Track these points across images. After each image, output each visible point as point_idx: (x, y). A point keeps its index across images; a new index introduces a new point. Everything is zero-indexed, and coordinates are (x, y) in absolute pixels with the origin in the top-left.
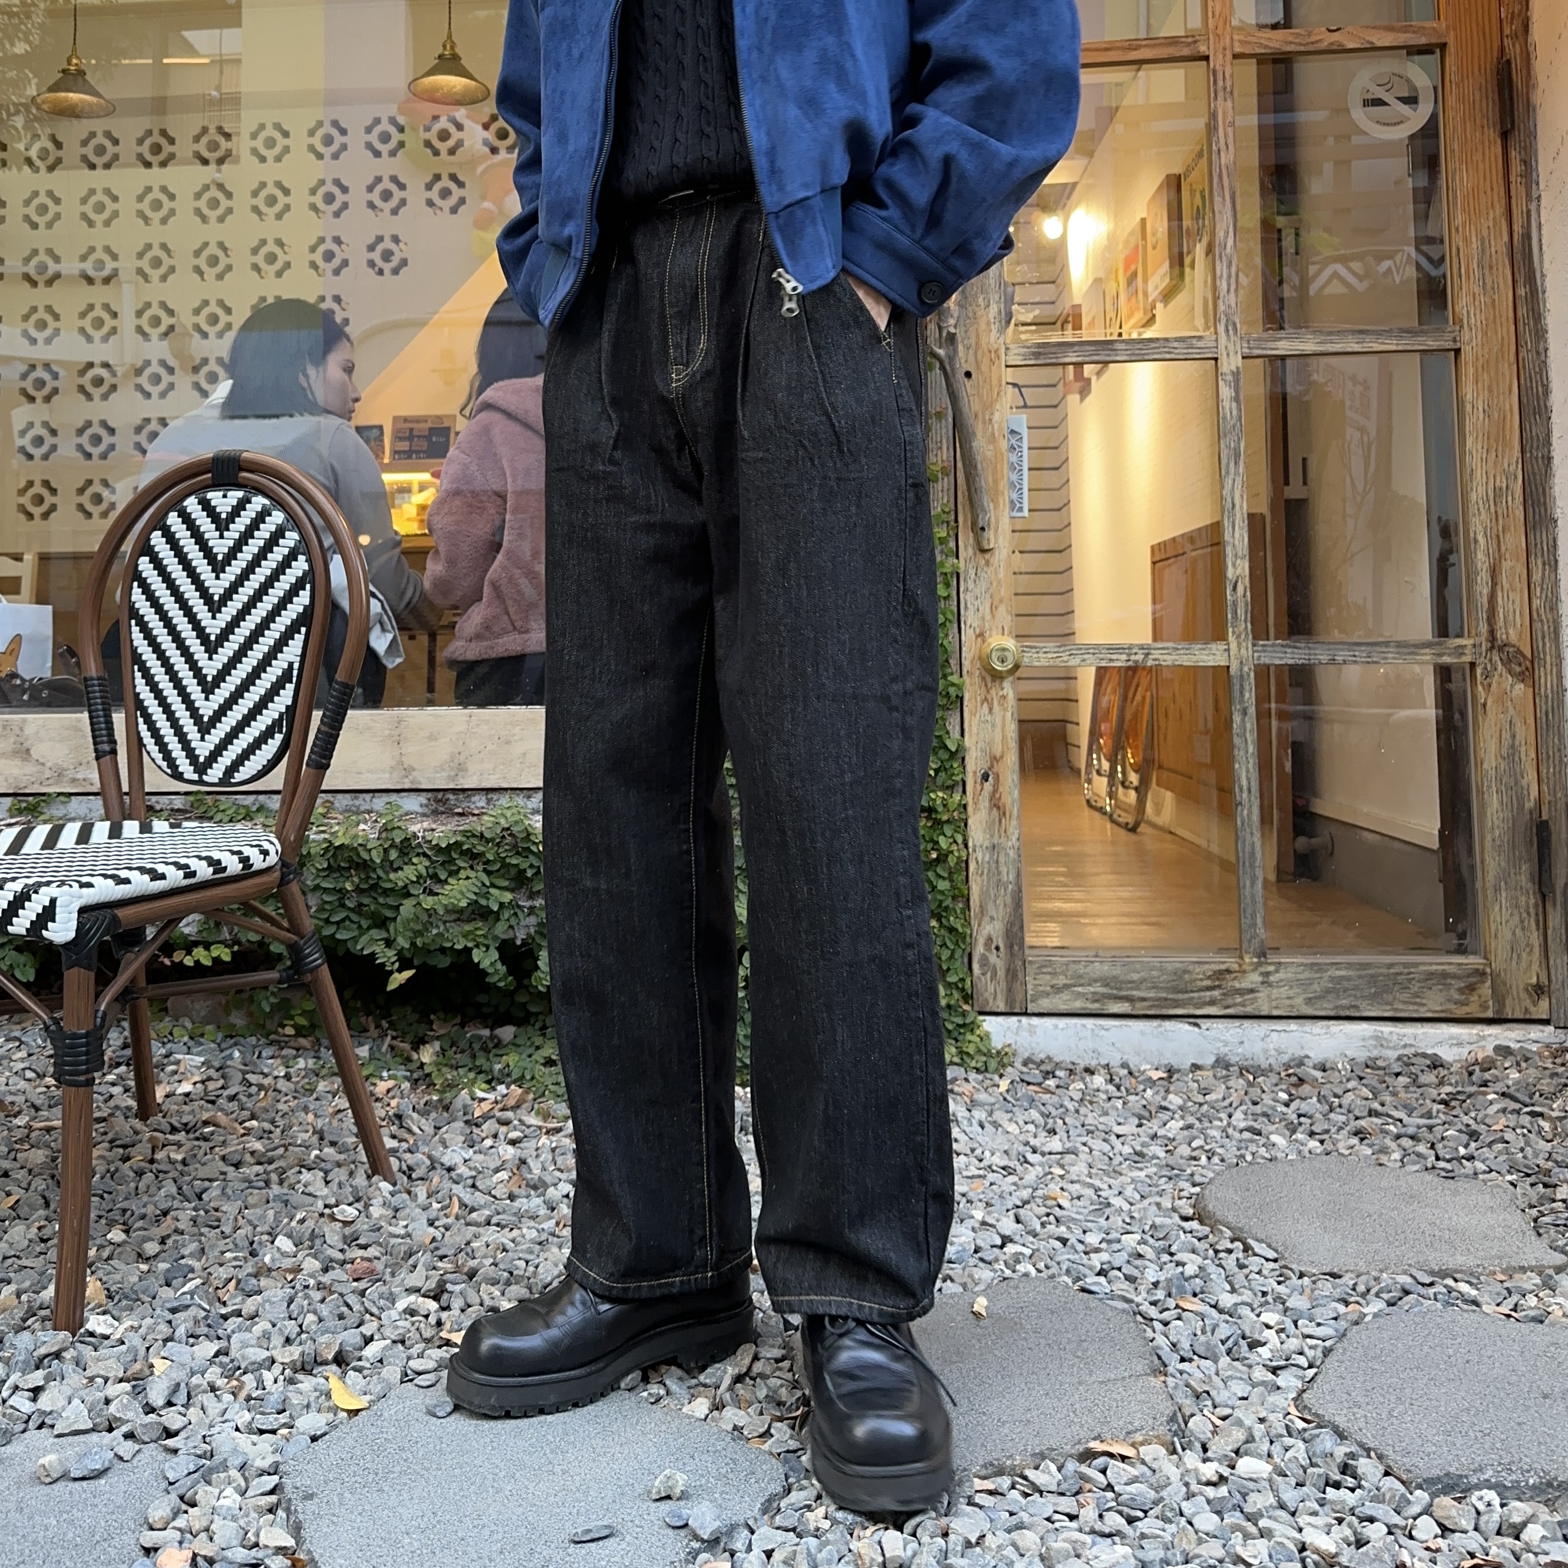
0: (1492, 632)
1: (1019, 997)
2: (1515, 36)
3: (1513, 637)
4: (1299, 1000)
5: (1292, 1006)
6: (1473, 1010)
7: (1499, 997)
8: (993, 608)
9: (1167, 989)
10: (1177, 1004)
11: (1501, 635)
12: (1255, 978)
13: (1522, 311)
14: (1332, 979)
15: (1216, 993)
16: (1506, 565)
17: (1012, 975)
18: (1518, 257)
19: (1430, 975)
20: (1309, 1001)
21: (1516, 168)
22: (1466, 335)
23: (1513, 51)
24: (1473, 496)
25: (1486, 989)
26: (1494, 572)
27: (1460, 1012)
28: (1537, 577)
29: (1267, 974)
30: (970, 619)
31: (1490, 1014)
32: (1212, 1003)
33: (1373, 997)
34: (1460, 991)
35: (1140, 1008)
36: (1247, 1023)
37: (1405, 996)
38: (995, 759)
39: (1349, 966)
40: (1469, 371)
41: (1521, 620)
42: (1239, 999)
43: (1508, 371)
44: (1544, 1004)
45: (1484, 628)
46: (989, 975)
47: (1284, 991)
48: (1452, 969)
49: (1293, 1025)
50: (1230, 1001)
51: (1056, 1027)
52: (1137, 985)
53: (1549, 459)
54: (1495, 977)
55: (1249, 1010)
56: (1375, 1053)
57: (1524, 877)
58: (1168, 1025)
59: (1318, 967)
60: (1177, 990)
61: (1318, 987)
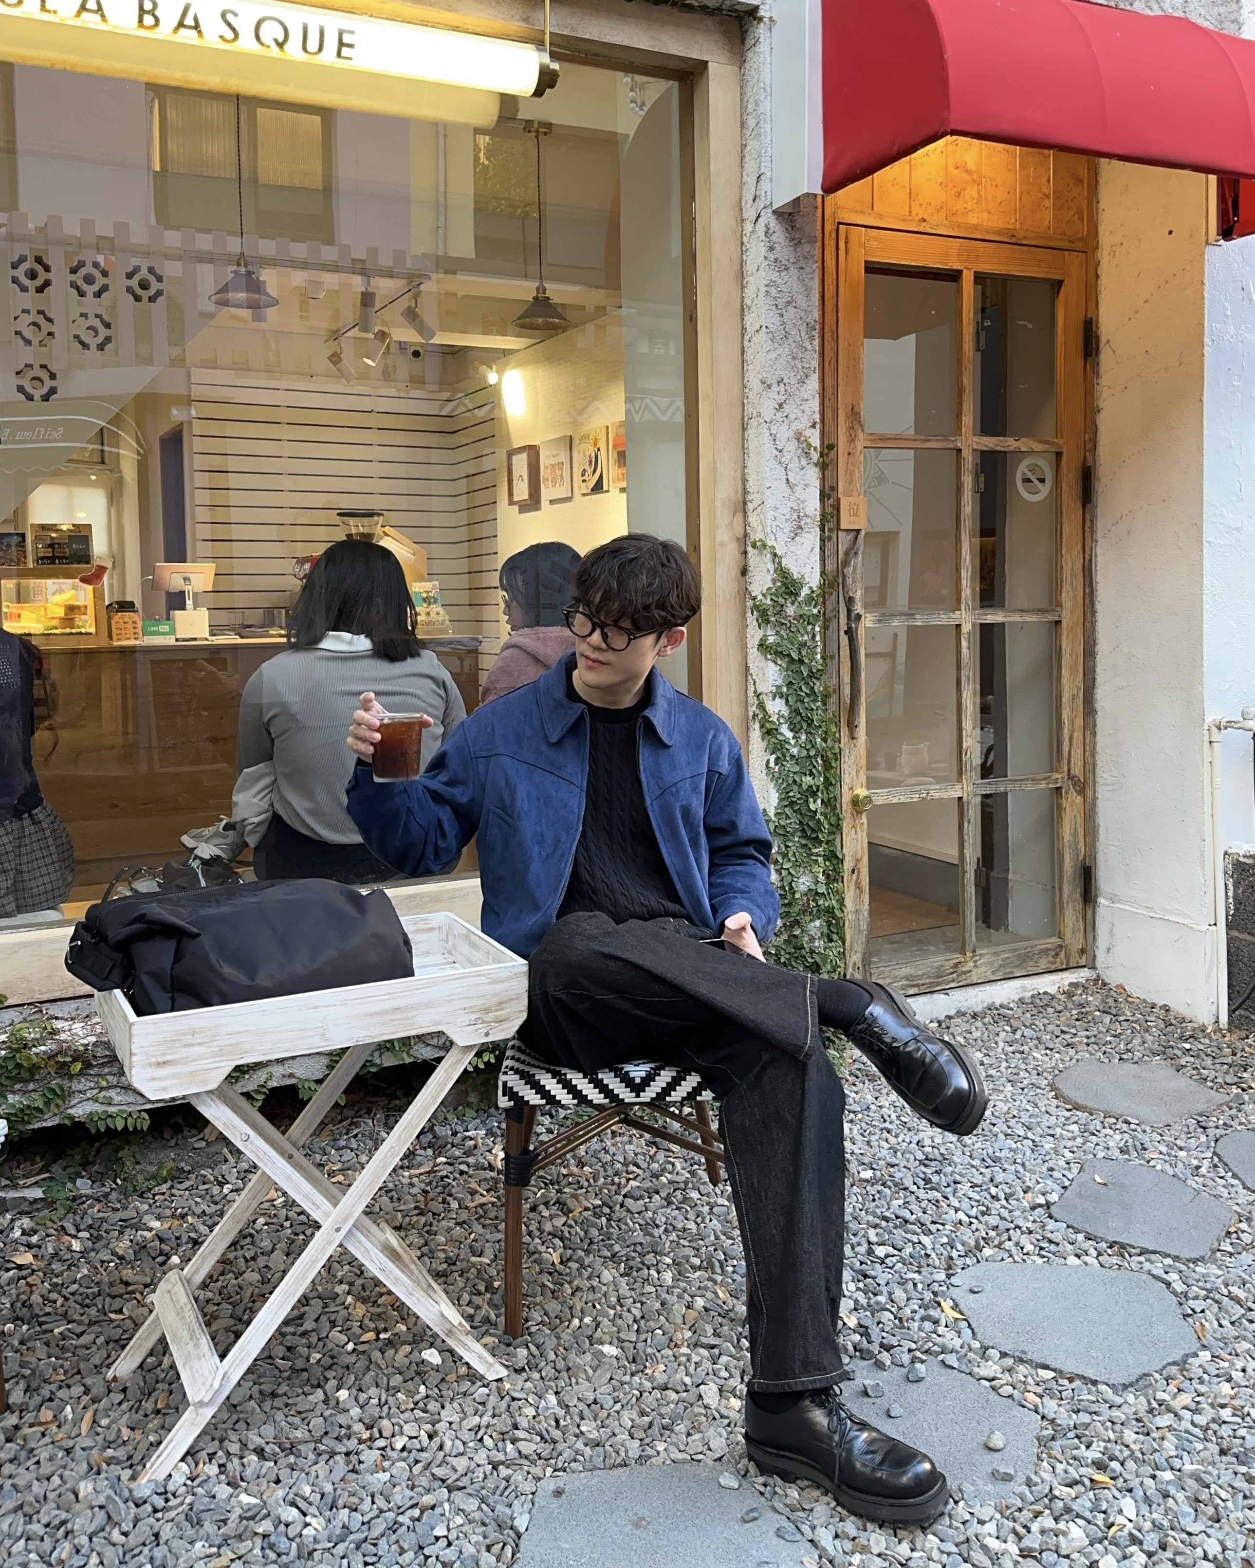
0: (1069, 770)
2: (1090, 451)
3: (1077, 773)
4: (989, 973)
5: (986, 976)
6: (1058, 966)
7: (1067, 957)
8: (858, 772)
9: (934, 977)
10: (938, 984)
11: (1072, 772)
12: (971, 964)
13: (1087, 601)
14: (1003, 960)
15: (954, 975)
16: (1076, 735)
18: (1087, 572)
19: (1041, 951)
20: (993, 973)
21: (1088, 524)
22: (1064, 614)
23: (1089, 458)
24: (1064, 700)
25: (1062, 955)
26: (1071, 738)
27: (1053, 967)
28: (1087, 741)
29: (976, 961)
30: (846, 779)
31: (1064, 967)
32: (953, 981)
33: (1019, 966)
34: (1053, 957)
35: (923, 989)
36: (969, 989)
37: (1032, 963)
38: (858, 860)
39: (1010, 951)
40: (1065, 633)
41: (1080, 764)
42: (964, 977)
43: (1080, 632)
44: (1084, 958)
45: (1066, 769)
47: (983, 969)
48: (1049, 946)
49: (988, 987)
50: (960, 979)
52: (920, 977)
53: (1094, 679)
54: (1066, 947)
55: (968, 982)
56: (1021, 995)
57: (1078, 896)
58: (936, 996)
59: (996, 954)
60: (938, 977)
61: (996, 965)
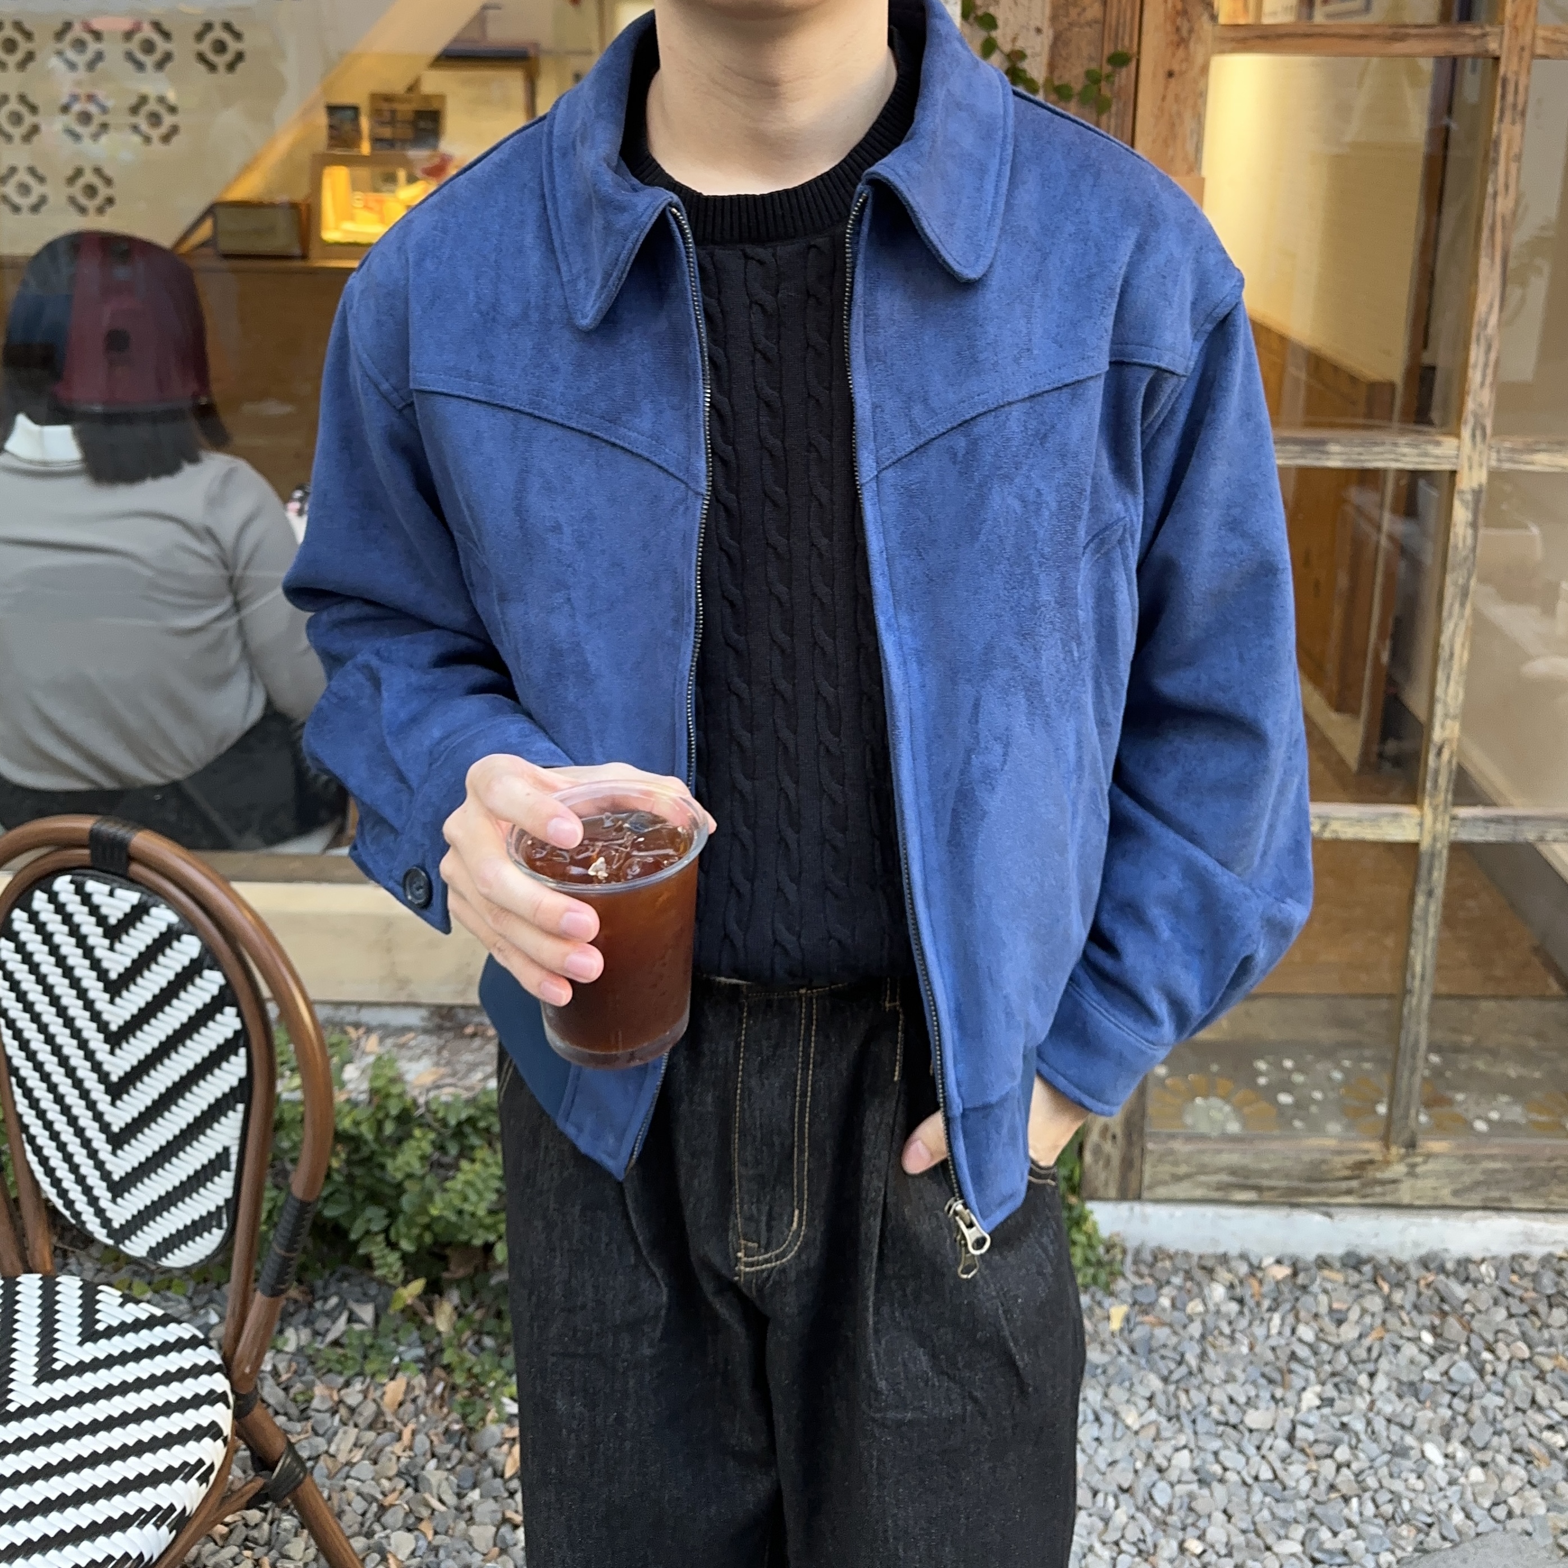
1: (1134, 1185)
4: (1446, 1193)
5: (1436, 1198)
9: (1300, 1179)
10: (1309, 1193)
12: (1400, 1169)
14: (1484, 1172)
15: (1354, 1184)
17: (1128, 1164)
20: (1456, 1193)
29: (1413, 1166)
32: (1349, 1192)
33: (1526, 1191)
35: (1268, 1198)
36: (1387, 1214)
39: (1507, 1158)
42: (1378, 1189)
46: (1101, 1163)
47: (1430, 1183)
49: (1437, 1218)
50: (1369, 1191)
51: (1172, 1216)
52: (1267, 1174)
55: (1388, 1199)
56: (1519, 1250)
58: (1298, 1214)
59: (1470, 1159)
60: (1311, 1179)
61: (1467, 1180)
